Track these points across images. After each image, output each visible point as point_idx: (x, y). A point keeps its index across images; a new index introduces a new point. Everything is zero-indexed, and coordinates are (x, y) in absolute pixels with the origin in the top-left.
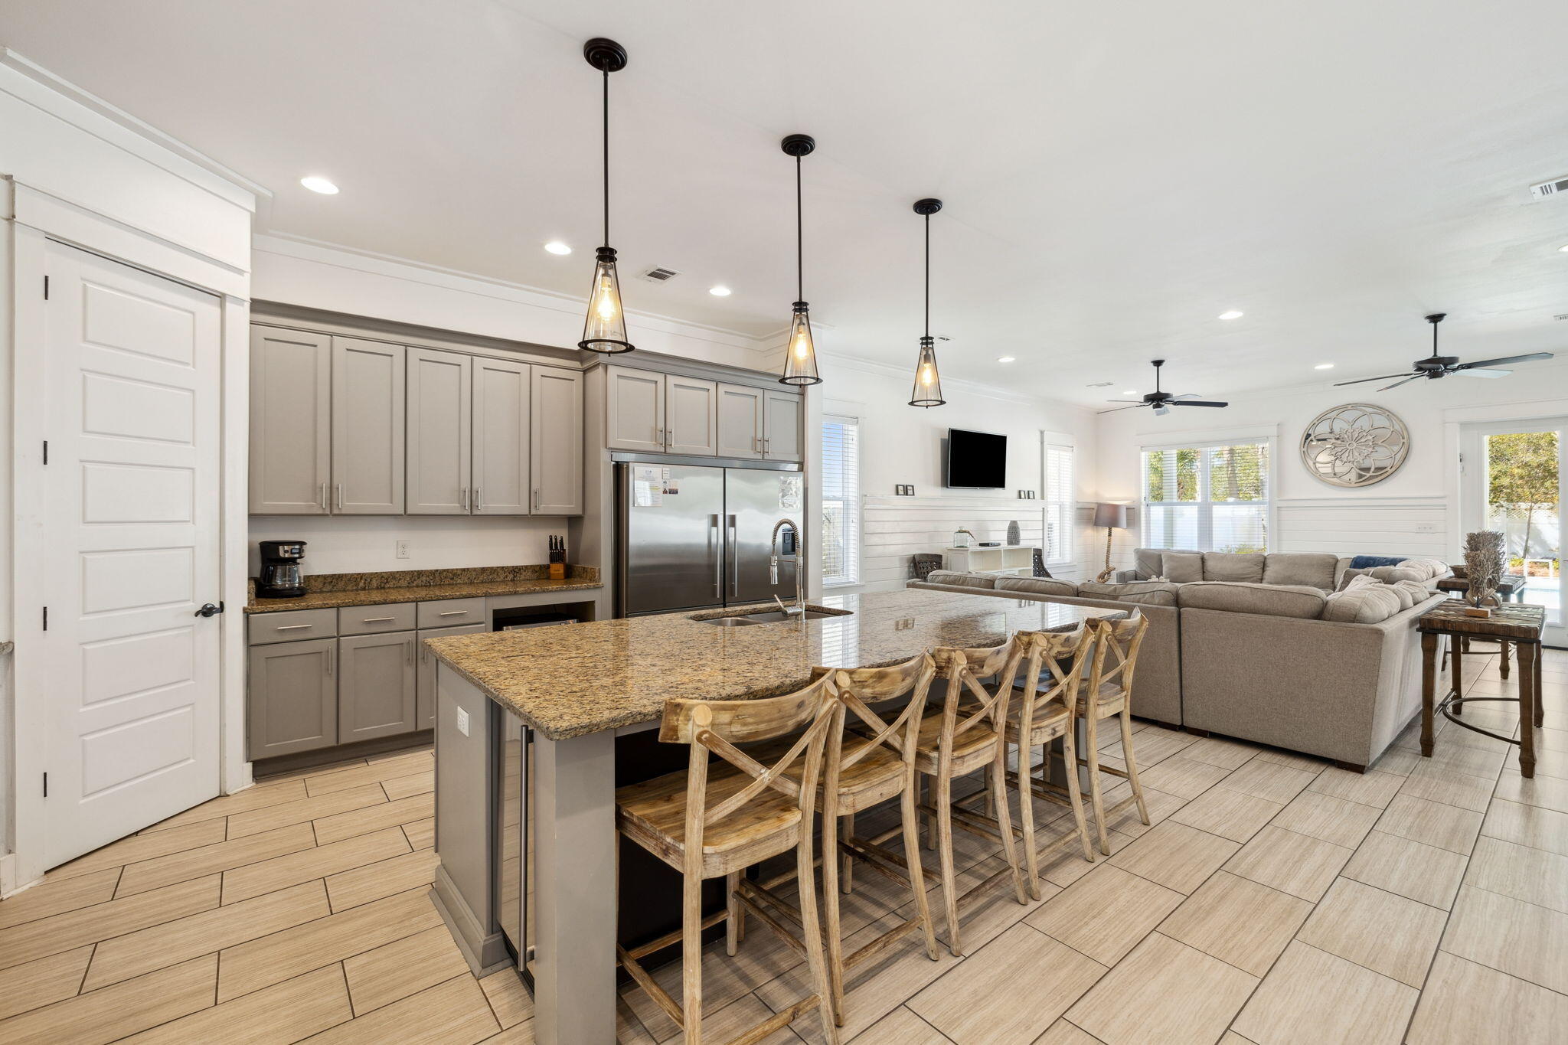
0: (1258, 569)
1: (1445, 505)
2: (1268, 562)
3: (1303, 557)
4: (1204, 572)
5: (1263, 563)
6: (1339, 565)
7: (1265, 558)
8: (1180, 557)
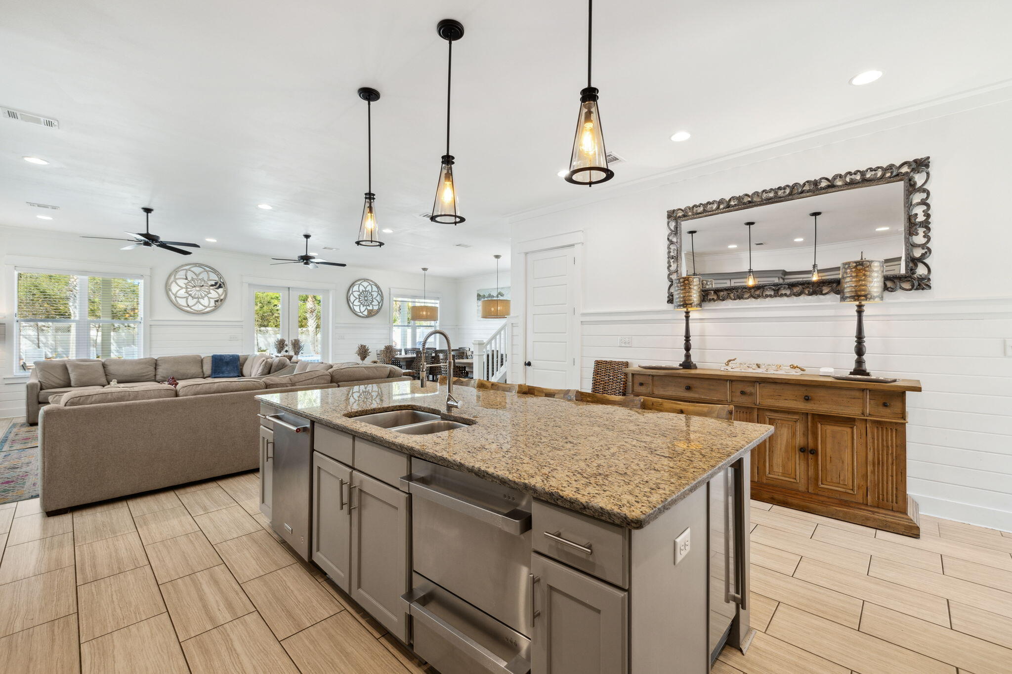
0: (152, 368)
1: (242, 326)
2: (159, 362)
3: (183, 357)
4: (106, 375)
5: (156, 364)
6: (204, 361)
7: (156, 360)
8: (86, 365)
